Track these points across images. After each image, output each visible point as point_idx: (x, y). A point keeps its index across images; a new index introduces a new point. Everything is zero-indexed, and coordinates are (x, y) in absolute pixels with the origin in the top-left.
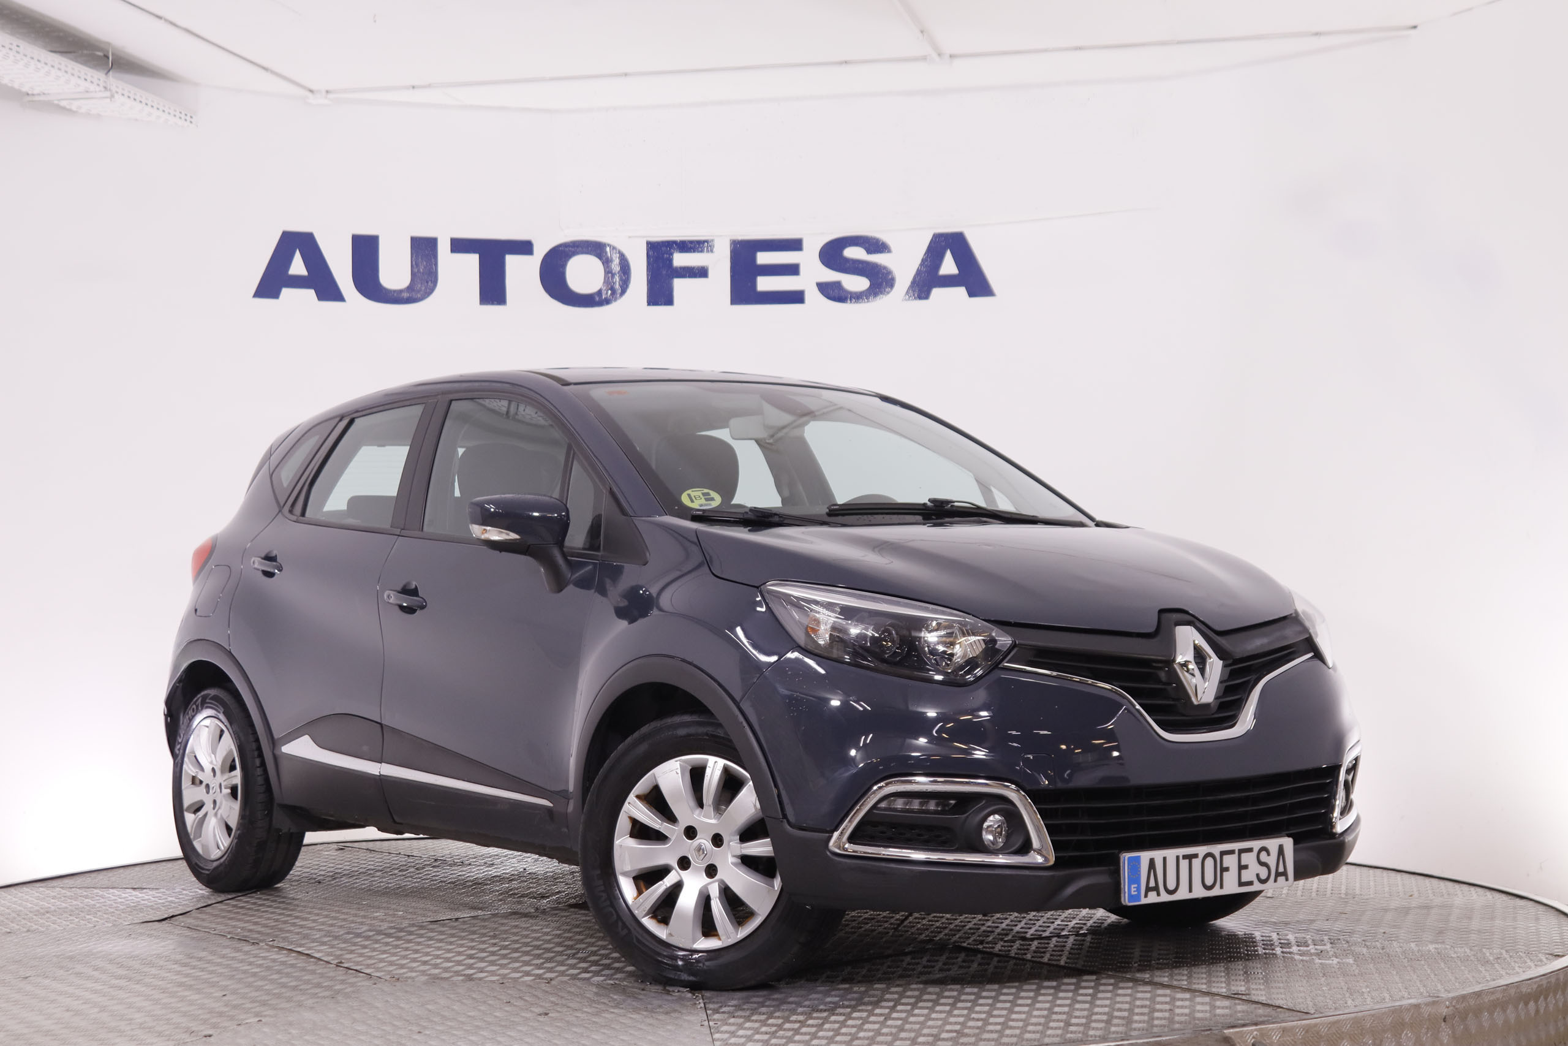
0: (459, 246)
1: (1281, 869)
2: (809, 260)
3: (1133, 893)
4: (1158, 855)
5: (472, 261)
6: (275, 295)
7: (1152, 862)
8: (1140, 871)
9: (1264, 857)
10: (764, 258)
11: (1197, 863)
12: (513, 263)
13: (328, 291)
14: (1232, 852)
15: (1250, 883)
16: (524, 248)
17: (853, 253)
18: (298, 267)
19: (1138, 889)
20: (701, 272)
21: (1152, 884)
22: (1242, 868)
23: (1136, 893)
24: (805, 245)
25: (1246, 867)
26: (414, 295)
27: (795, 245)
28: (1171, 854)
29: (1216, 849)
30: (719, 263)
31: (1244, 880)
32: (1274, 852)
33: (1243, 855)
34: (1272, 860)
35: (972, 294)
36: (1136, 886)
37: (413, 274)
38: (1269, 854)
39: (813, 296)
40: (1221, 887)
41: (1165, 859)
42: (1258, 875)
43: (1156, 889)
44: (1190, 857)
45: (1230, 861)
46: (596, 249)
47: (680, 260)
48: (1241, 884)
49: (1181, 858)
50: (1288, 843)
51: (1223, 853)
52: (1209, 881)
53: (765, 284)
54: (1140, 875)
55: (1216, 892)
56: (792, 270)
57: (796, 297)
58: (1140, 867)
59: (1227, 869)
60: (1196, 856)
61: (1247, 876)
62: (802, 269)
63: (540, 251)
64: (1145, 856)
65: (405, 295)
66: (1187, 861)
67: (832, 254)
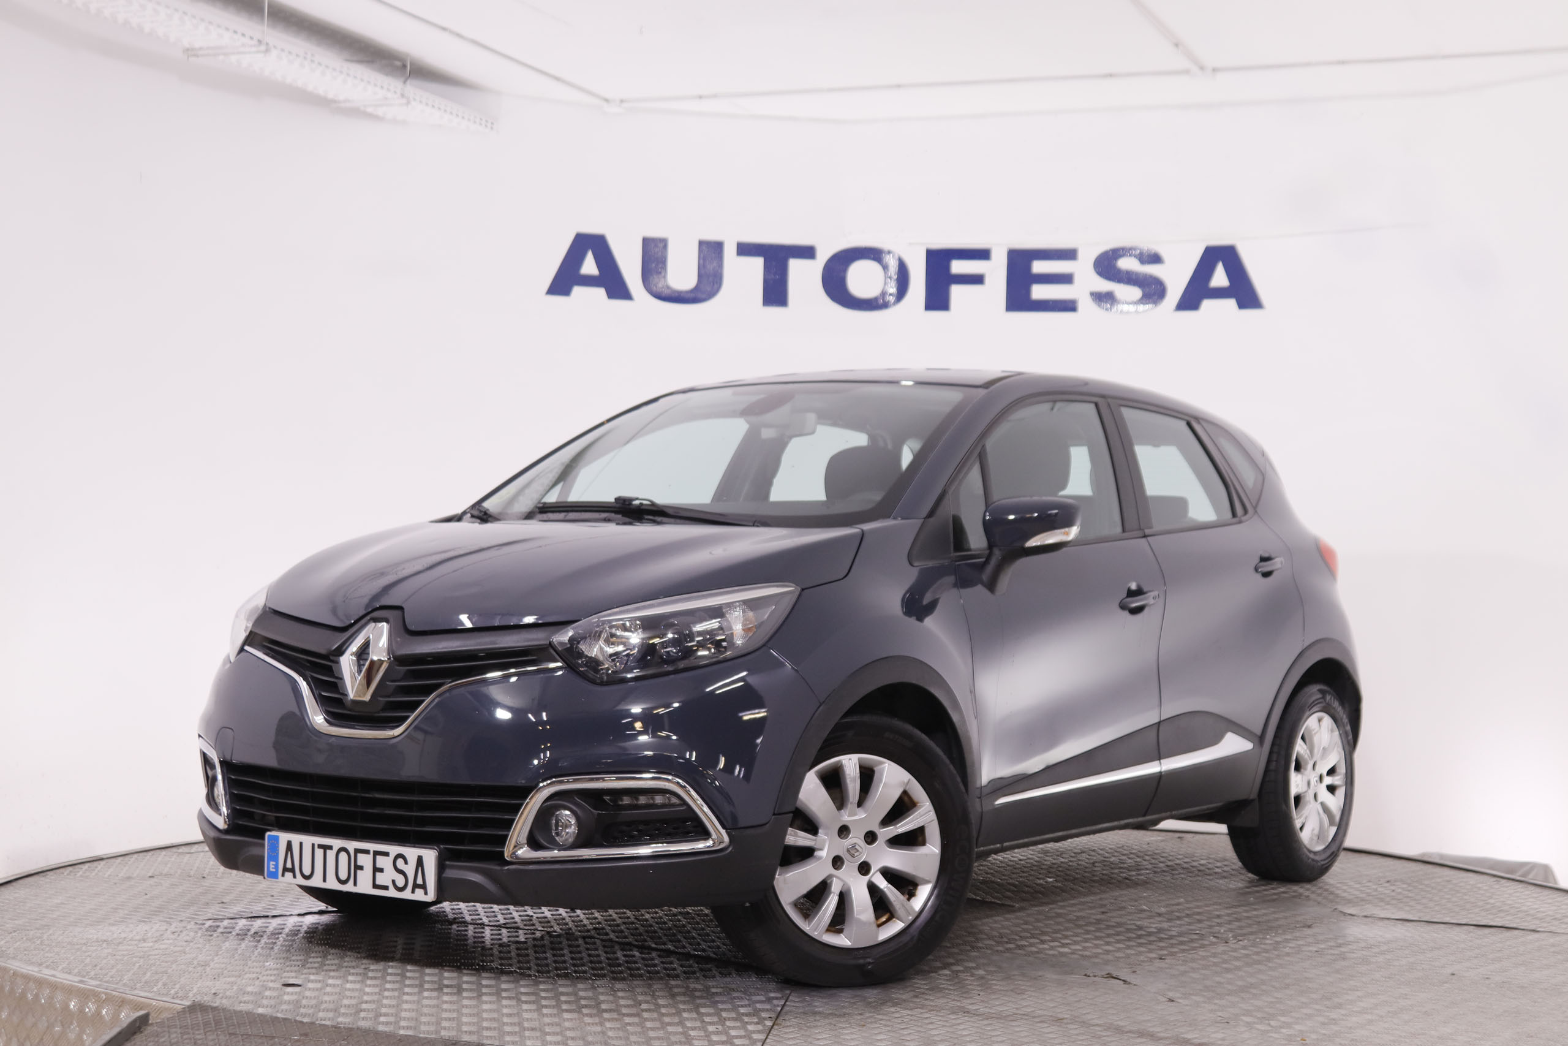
0: (745, 249)
1: (420, 881)
2: (1083, 270)
3: (271, 870)
4: (296, 838)
5: (757, 263)
6: (566, 292)
7: (289, 845)
8: (278, 851)
9: (400, 863)
10: (1039, 267)
11: (331, 855)
12: (795, 266)
13: (617, 289)
14: (367, 852)
15: (386, 888)
16: (808, 252)
17: (1126, 264)
18: (590, 266)
19: (276, 867)
20: (977, 279)
21: (289, 865)
22: (377, 870)
23: (274, 870)
24: (1080, 254)
25: (381, 870)
26: (700, 295)
27: (1069, 254)
28: (308, 840)
29: (352, 845)
30: (996, 271)
31: (378, 882)
32: (412, 862)
33: (378, 858)
34: (410, 871)
35: (1242, 305)
36: (274, 863)
37: (700, 276)
38: (406, 862)
39: (1086, 304)
40: (355, 884)
41: (301, 844)
42: (394, 882)
43: (292, 870)
44: (326, 848)
45: (365, 860)
46: (874, 254)
47: (958, 267)
48: (375, 886)
49: (316, 846)
50: (430, 856)
51: (357, 851)
52: (343, 875)
53: (1039, 292)
54: (278, 854)
55: (349, 888)
56: (1066, 279)
57: (1068, 306)
58: (278, 847)
59: (361, 868)
60: (330, 848)
61: (381, 879)
62: (1076, 279)
63: (823, 255)
64: (284, 837)
65: (692, 295)
66: (322, 851)
67: (1106, 265)
